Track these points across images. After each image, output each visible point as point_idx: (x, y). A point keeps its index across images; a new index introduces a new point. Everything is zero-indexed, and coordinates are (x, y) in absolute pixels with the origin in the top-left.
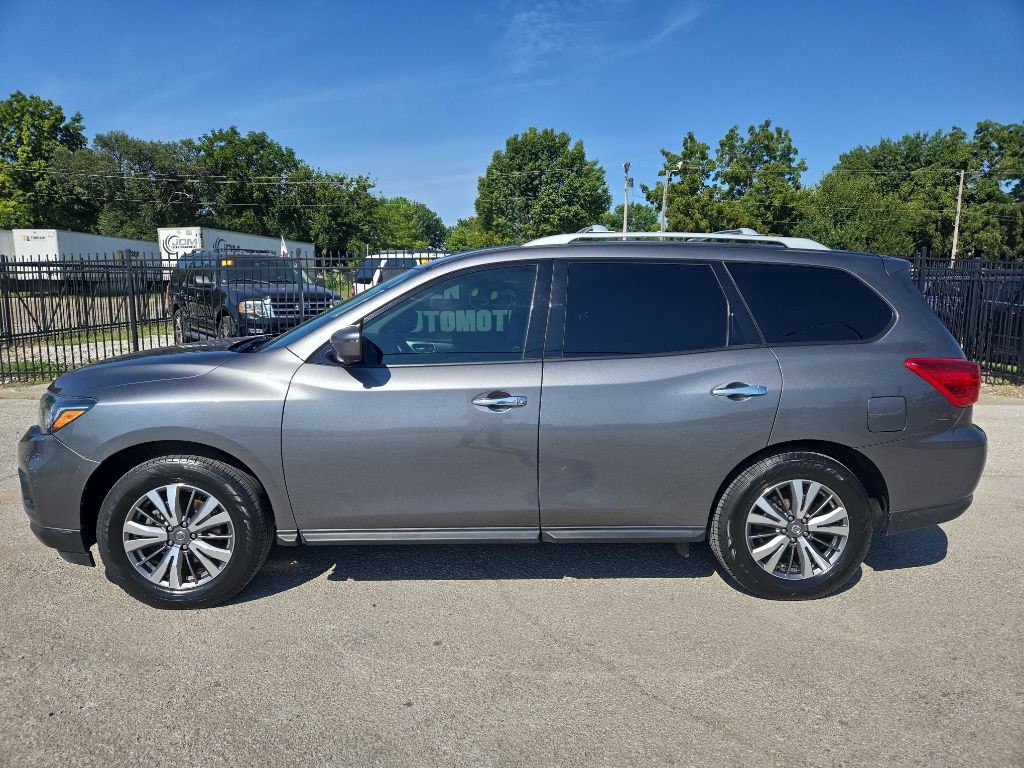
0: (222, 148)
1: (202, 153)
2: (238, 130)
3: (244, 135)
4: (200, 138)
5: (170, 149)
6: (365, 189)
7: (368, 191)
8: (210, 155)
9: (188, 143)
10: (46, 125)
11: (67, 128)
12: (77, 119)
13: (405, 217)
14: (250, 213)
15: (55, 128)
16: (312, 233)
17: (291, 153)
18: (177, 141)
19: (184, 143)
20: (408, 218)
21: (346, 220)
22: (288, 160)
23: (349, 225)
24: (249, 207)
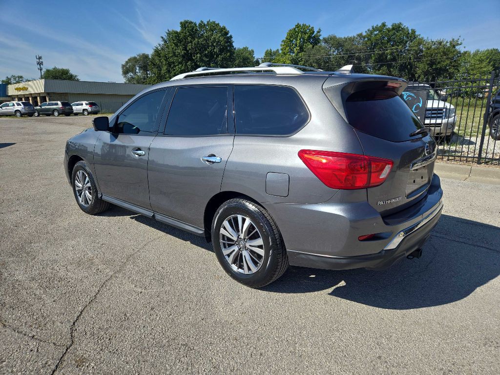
0: (376, 35)
1: (366, 39)
2: (386, 24)
3: (389, 25)
4: (366, 31)
5: (351, 40)
6: (454, 46)
7: (456, 47)
8: (369, 39)
9: (360, 36)
10: (306, 37)
11: (314, 37)
12: (319, 32)
13: (479, 60)
14: (385, 68)
15: (310, 37)
16: (417, 76)
17: (414, 31)
18: (355, 35)
19: (358, 35)
20: (481, 61)
21: (439, 66)
22: (412, 36)
23: (441, 69)
24: (384, 65)
